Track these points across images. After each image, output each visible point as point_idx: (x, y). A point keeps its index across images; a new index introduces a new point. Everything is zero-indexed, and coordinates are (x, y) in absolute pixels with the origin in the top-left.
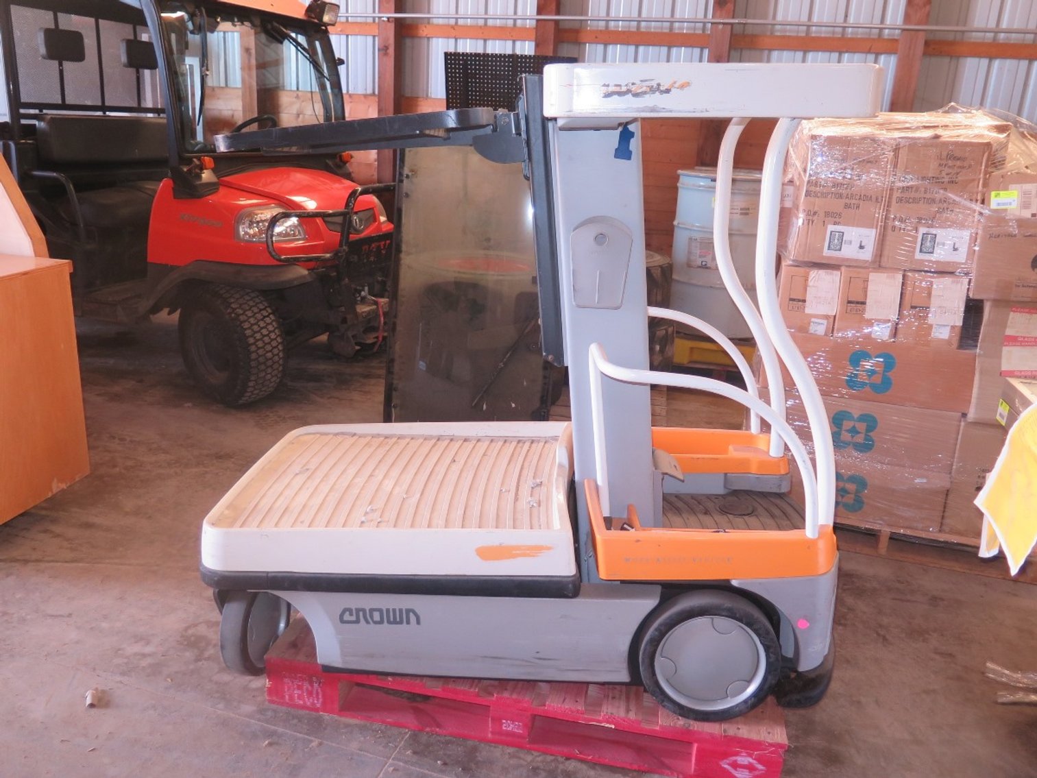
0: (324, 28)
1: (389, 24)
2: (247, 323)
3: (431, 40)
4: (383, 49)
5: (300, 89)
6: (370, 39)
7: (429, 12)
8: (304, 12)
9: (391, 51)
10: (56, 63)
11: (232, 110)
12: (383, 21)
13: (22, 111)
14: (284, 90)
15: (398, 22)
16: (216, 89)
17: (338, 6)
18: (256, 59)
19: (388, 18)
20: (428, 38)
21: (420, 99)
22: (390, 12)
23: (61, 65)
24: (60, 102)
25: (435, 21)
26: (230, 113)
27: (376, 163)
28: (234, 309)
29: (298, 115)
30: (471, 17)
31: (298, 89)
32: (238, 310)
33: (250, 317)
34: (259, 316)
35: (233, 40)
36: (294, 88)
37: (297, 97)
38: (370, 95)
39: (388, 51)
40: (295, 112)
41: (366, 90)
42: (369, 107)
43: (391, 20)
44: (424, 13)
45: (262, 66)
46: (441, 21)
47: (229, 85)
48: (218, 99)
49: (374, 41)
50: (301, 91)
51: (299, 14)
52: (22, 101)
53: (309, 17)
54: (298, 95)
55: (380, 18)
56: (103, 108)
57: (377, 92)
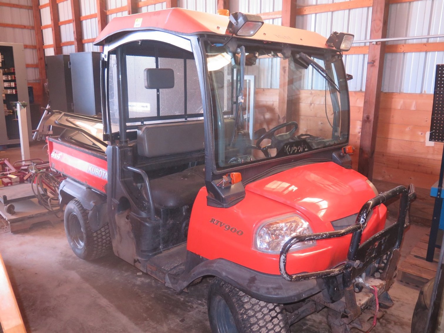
0: (338, 53)
1: (377, 46)
2: (256, 326)
3: (406, 54)
4: (371, 63)
5: (313, 89)
6: (361, 56)
7: (406, 36)
8: (325, 43)
9: (377, 64)
10: (155, 90)
11: (273, 101)
12: (373, 44)
13: (128, 124)
14: (303, 89)
15: (383, 43)
16: (265, 90)
17: (353, 36)
18: (288, 77)
19: (377, 42)
20: (404, 53)
21: (394, 94)
22: (378, 38)
23: (158, 91)
24: (156, 115)
25: (410, 42)
26: (272, 103)
27: (360, 134)
28: (247, 310)
29: (311, 104)
30: (440, 36)
31: (312, 88)
32: (249, 311)
33: (260, 319)
34: (268, 318)
35: (277, 62)
36: (310, 88)
37: (311, 94)
38: (359, 92)
39: (375, 64)
40: (309, 102)
41: (356, 88)
42: (357, 99)
43: (378, 43)
44: (403, 37)
45: (291, 82)
46: (415, 41)
47: (272, 88)
48: (266, 95)
49: (364, 57)
50: (314, 90)
51: (321, 44)
52: (129, 118)
53: (329, 46)
54: (311, 92)
55: (370, 42)
56: (186, 116)
57: (364, 89)
